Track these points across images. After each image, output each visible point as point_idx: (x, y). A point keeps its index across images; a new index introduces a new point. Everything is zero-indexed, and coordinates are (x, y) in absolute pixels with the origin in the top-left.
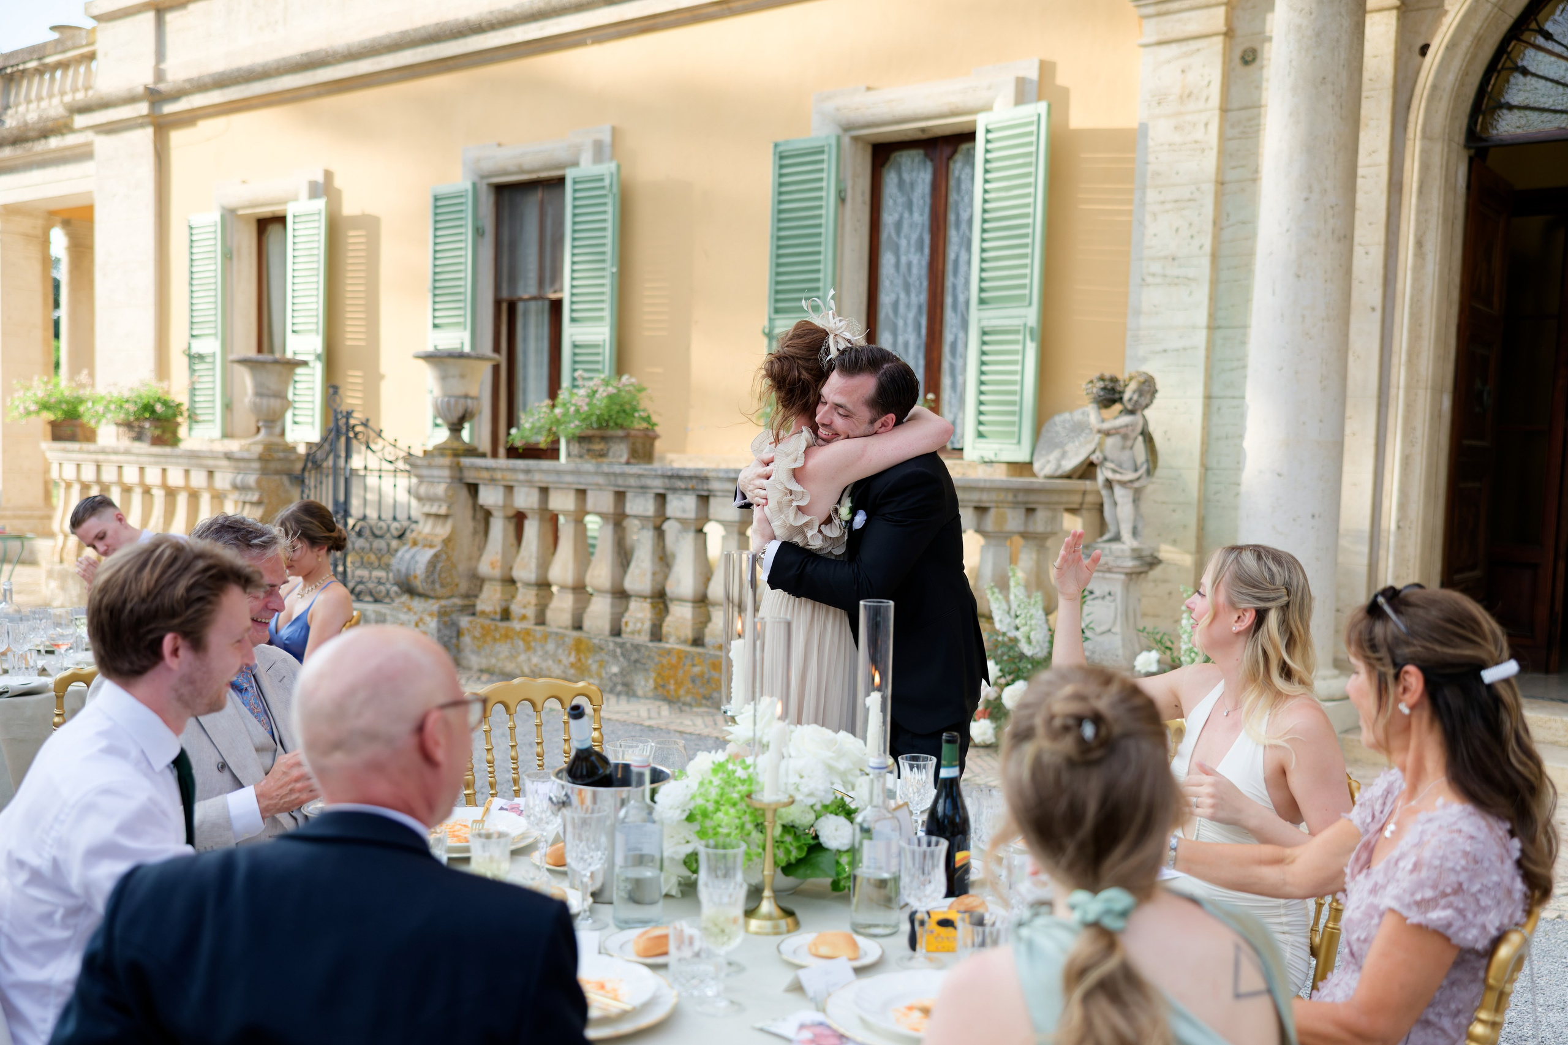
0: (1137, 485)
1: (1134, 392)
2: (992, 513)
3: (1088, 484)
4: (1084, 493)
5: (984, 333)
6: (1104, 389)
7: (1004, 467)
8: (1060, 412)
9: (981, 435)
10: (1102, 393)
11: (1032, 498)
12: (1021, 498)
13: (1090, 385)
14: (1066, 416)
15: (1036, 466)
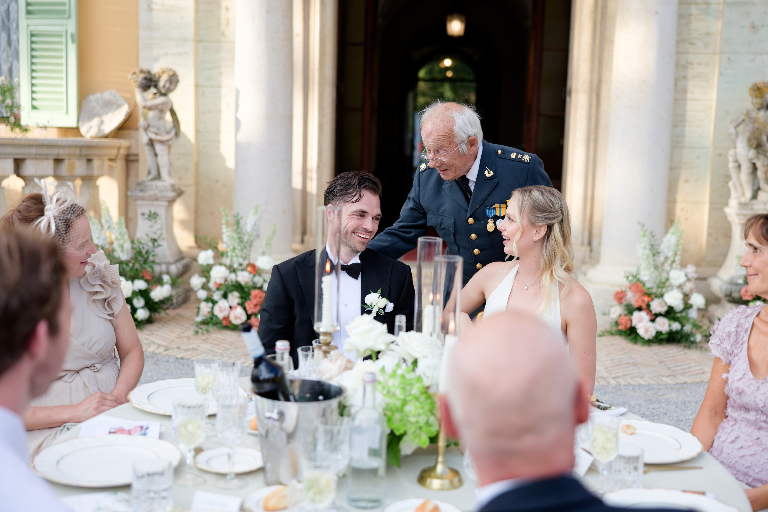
0: (170, 143)
1: (166, 82)
2: (66, 163)
3: (124, 143)
4: (119, 148)
5: (32, 35)
6: (145, 78)
7: (55, 131)
8: (93, 92)
9: (34, 107)
10: (144, 82)
11: (91, 152)
12: (84, 152)
13: (134, 76)
14: (98, 95)
15: (83, 130)
